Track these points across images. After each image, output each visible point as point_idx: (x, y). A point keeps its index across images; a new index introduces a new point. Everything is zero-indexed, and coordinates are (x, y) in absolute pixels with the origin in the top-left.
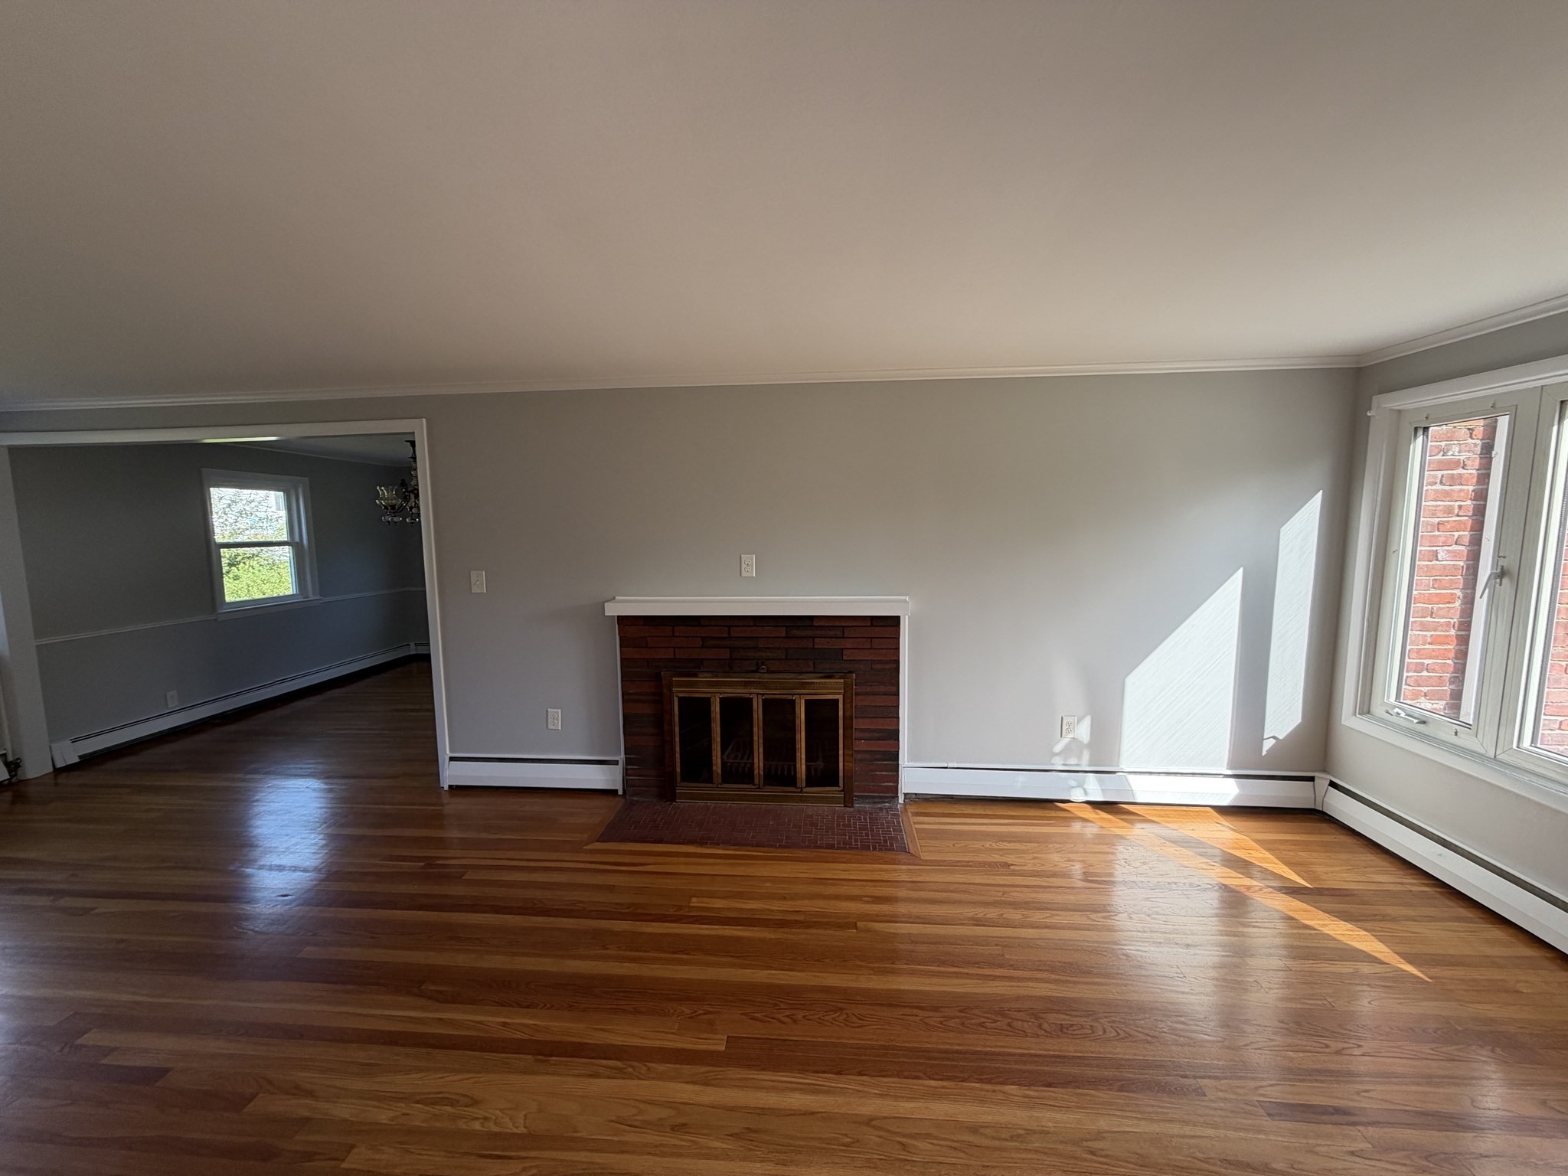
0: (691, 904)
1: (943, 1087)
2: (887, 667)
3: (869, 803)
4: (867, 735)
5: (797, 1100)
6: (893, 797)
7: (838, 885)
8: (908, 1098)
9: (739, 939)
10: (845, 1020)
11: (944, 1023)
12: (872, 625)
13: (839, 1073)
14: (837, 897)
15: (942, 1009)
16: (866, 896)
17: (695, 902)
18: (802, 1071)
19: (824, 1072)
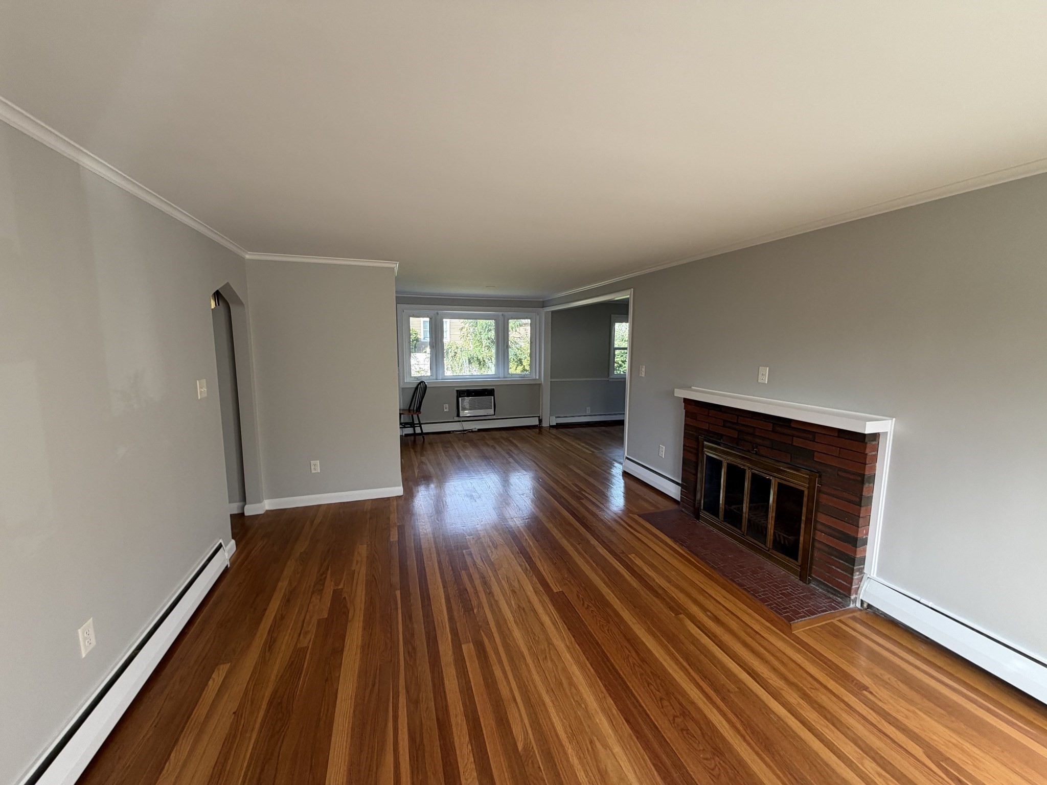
0: (629, 556)
1: (589, 670)
2: (851, 477)
3: (823, 589)
4: (828, 530)
5: (546, 619)
6: (846, 596)
7: (706, 598)
8: (572, 656)
9: (621, 576)
10: (602, 625)
11: (635, 666)
12: (838, 437)
13: (569, 629)
14: (695, 602)
15: (645, 664)
16: (710, 612)
17: (632, 556)
18: (561, 617)
19: (566, 624)
